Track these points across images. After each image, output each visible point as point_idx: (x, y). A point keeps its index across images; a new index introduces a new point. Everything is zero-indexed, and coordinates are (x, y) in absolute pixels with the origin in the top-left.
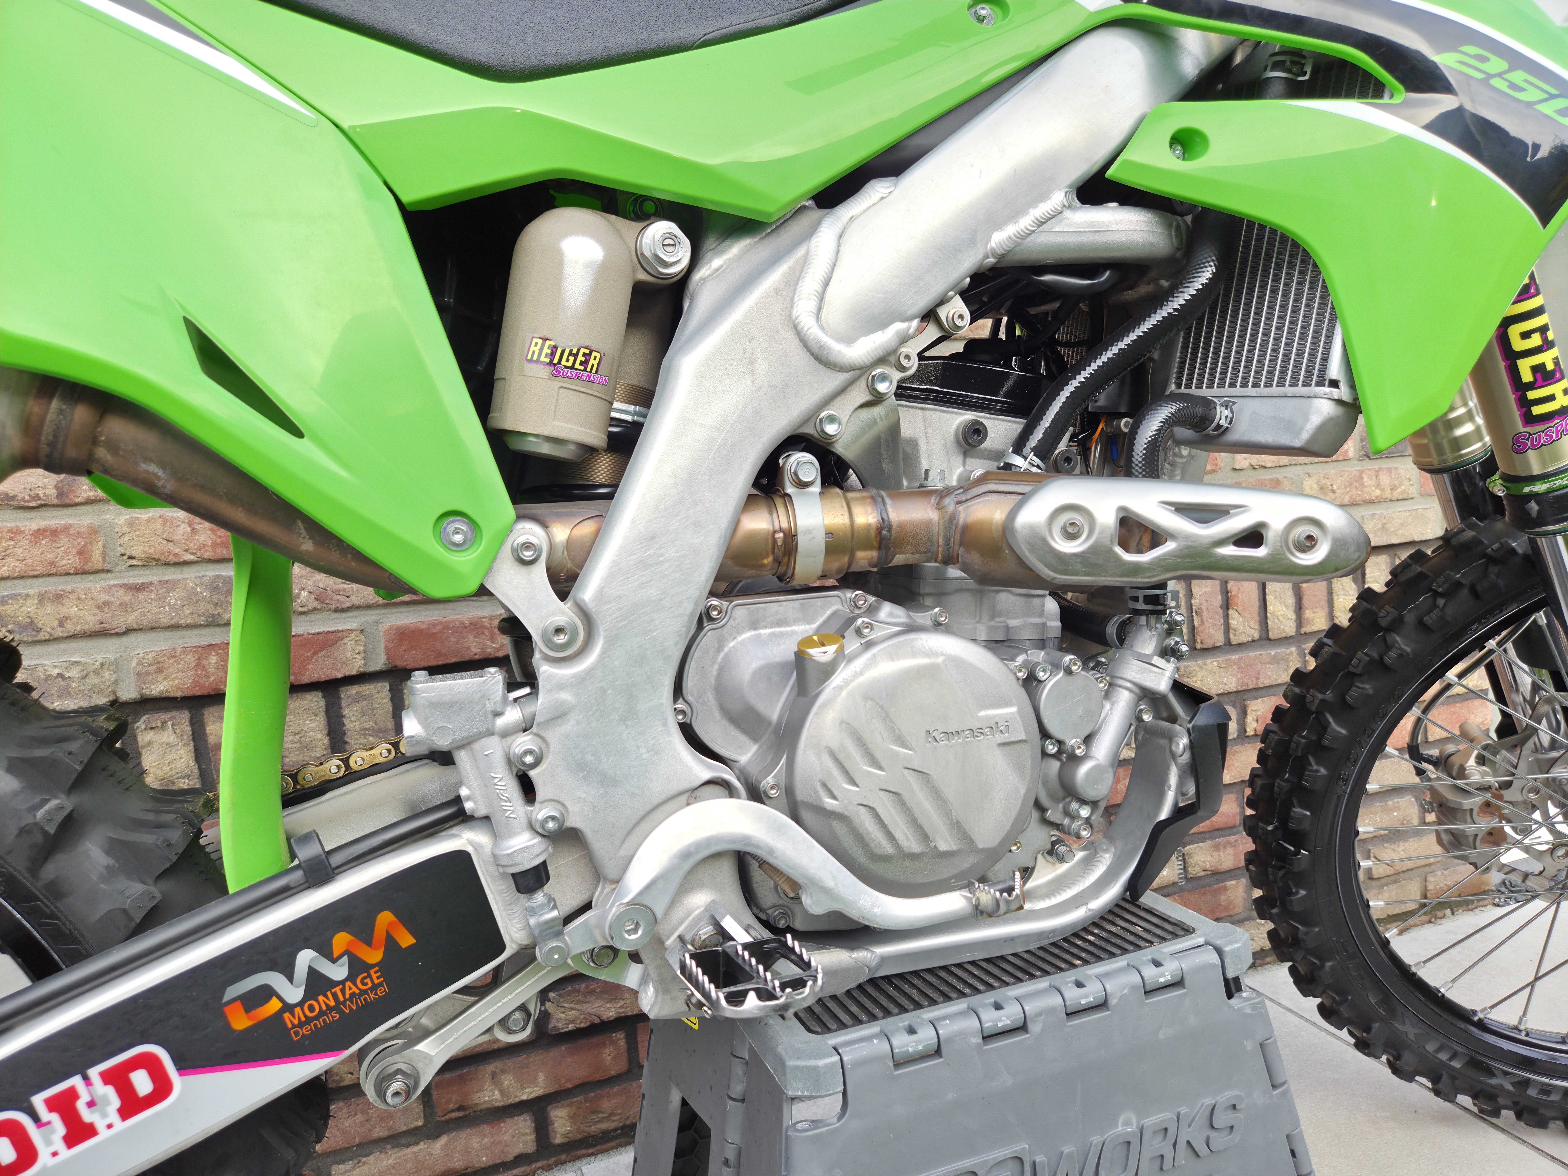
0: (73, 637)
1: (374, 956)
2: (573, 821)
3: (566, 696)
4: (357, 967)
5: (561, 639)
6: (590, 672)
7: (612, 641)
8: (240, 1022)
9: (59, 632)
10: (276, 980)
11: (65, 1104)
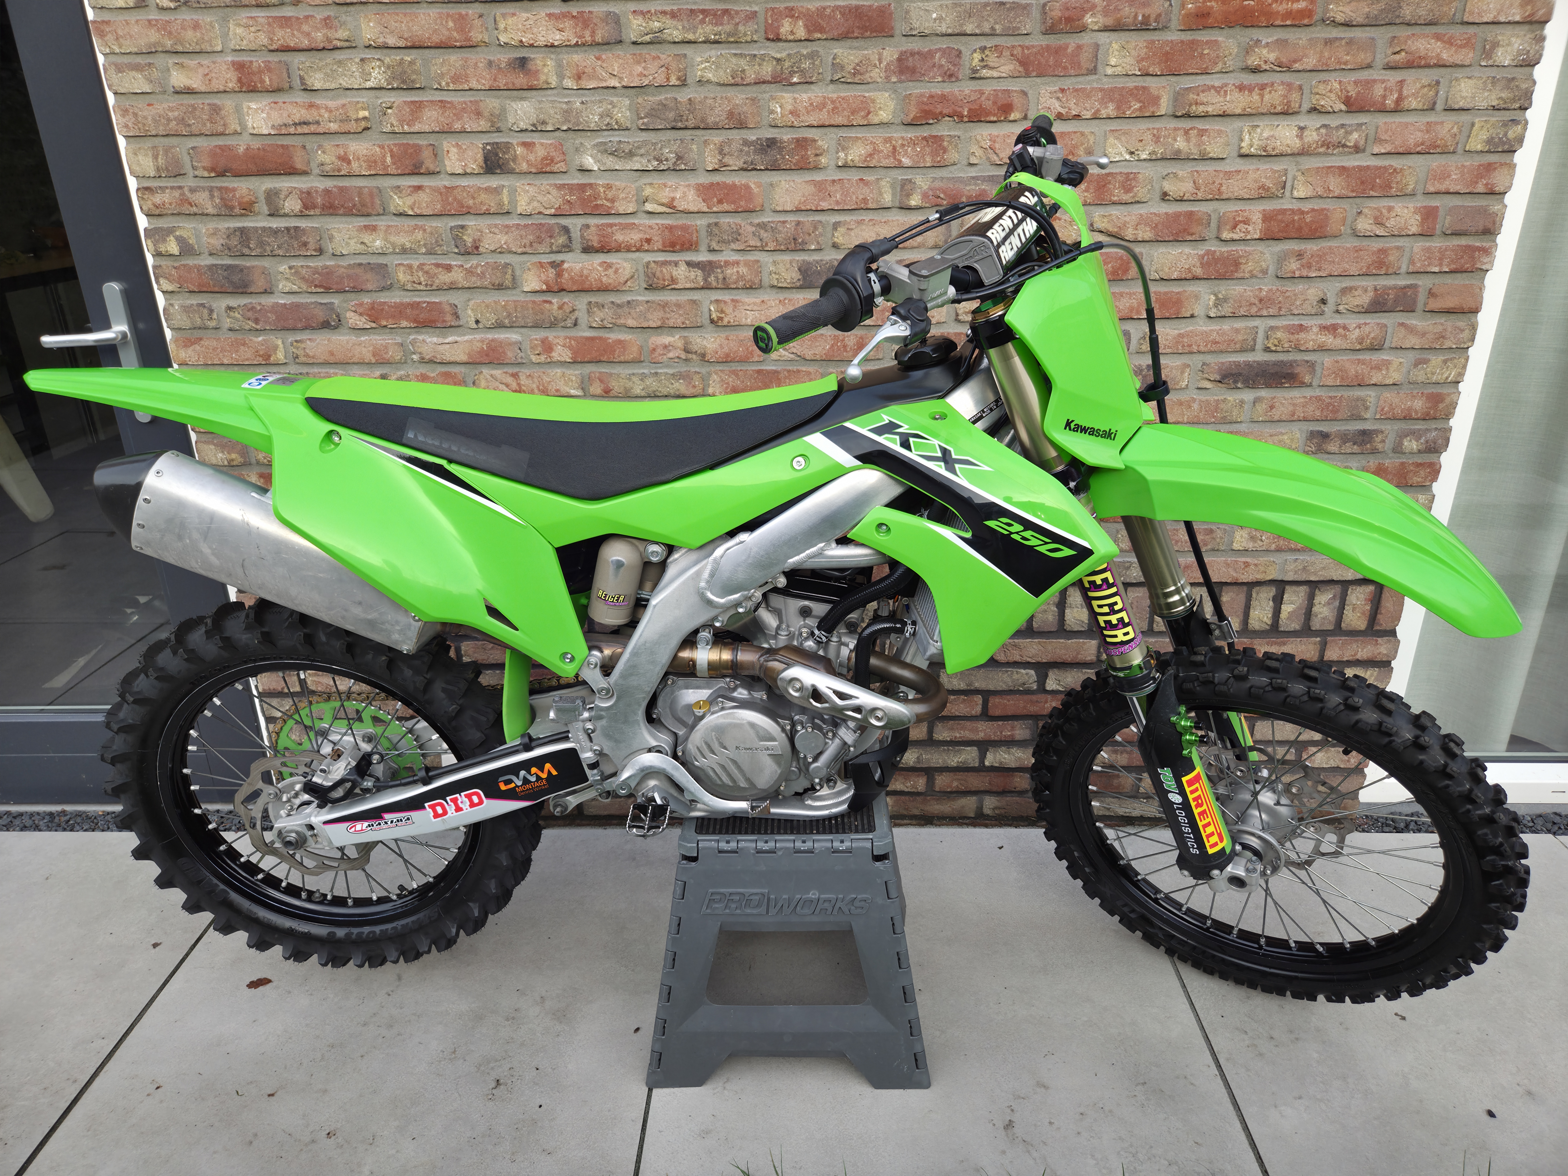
1: (544, 776)
2: (606, 752)
4: (539, 778)
8: (503, 787)
10: (514, 778)
11: (455, 801)
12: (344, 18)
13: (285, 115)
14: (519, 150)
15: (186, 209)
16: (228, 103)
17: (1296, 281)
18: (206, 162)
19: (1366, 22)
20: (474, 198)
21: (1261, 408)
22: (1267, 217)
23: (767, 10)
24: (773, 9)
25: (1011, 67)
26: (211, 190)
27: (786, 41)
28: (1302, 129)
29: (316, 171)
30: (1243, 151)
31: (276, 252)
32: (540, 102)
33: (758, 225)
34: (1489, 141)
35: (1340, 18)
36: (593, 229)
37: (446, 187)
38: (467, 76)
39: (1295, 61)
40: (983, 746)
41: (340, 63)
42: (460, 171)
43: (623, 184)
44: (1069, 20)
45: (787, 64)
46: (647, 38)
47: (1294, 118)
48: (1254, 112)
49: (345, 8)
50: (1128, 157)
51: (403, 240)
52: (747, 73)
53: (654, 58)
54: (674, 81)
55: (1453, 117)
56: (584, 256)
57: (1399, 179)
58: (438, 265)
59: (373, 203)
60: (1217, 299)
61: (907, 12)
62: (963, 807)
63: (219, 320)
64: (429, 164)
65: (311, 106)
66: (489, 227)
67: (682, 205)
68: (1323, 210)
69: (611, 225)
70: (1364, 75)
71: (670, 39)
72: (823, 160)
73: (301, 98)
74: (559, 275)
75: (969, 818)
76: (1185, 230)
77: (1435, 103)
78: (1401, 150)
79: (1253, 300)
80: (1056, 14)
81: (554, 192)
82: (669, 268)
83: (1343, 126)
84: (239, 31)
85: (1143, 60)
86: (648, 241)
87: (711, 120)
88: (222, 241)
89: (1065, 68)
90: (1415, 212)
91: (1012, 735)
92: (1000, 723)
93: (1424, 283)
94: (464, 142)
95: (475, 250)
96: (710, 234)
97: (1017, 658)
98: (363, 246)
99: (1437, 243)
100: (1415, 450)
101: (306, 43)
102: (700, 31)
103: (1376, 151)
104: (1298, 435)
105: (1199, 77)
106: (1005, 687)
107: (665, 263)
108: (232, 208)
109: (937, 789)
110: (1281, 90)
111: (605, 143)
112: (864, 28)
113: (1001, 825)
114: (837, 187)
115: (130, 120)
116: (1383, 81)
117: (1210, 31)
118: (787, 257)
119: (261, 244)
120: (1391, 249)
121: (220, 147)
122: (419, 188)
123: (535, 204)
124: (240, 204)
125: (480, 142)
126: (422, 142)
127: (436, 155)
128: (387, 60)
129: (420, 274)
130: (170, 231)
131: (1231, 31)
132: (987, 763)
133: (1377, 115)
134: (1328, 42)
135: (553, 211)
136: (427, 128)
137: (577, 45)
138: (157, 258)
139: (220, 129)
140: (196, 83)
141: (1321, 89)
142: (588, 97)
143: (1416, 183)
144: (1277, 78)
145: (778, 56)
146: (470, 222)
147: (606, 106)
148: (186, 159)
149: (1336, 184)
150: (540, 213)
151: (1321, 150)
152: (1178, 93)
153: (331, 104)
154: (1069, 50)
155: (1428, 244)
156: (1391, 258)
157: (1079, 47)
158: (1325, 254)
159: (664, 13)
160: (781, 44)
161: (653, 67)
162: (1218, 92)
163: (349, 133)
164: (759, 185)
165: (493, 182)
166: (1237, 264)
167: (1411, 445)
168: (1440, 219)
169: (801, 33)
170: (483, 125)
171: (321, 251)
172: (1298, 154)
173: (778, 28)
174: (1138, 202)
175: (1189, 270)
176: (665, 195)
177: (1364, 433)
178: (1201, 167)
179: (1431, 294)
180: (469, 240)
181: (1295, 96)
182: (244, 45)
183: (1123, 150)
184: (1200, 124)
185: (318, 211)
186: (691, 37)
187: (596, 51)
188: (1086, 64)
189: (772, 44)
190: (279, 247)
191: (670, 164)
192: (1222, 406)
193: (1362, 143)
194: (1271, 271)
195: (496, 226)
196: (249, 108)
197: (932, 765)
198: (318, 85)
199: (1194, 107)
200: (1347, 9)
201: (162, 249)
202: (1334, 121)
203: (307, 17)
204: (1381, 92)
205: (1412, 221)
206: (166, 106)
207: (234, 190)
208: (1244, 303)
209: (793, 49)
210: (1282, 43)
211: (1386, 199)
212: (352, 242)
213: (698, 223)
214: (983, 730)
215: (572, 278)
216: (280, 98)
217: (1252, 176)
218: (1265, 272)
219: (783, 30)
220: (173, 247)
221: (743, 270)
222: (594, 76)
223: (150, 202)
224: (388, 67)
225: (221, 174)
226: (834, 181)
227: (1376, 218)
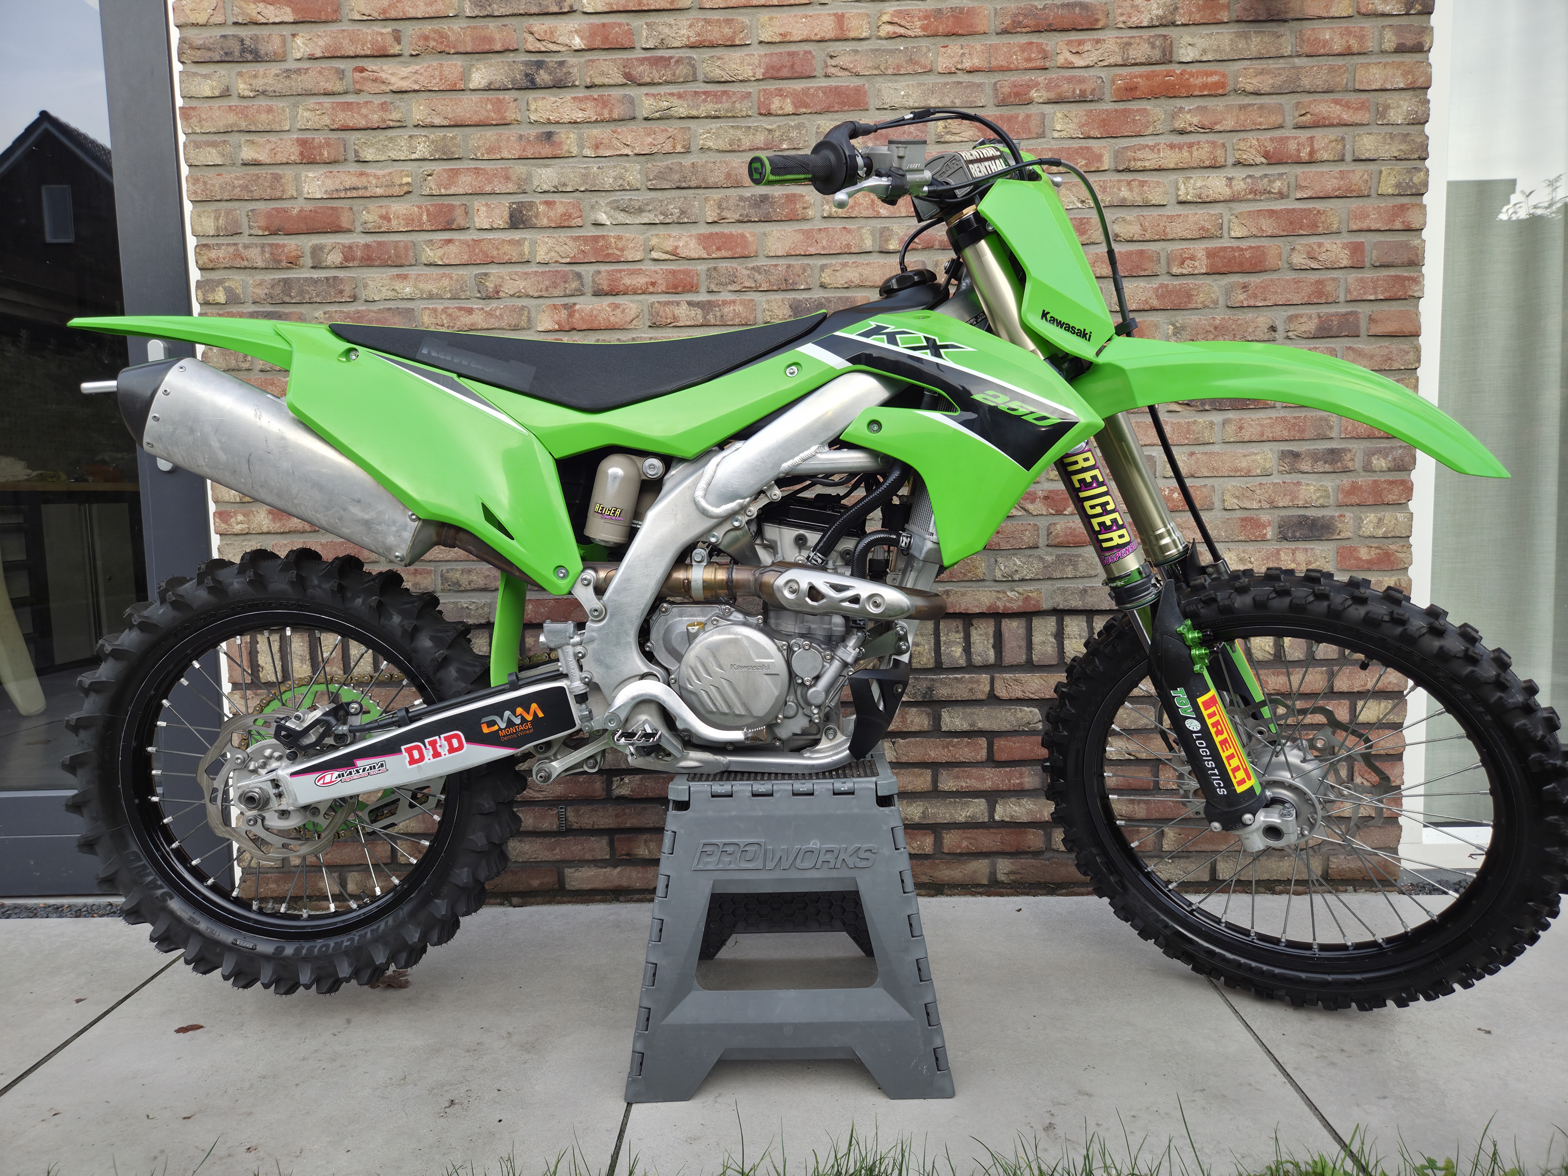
0: (474, 590)
1: (529, 718)
2: (595, 680)
3: (594, 634)
4: (524, 720)
5: (596, 614)
6: (603, 626)
7: (612, 616)
8: (486, 730)
9: (468, 588)
10: (498, 719)
11: (433, 744)
12: (398, 103)
13: (338, 182)
14: (541, 208)
15: (238, 263)
16: (288, 173)
17: (1245, 310)
18: (262, 223)
19: (1272, 91)
20: (498, 249)
21: (1231, 429)
22: (1211, 254)
23: (760, 91)
24: (765, 90)
25: (971, 133)
26: (263, 246)
27: (776, 115)
28: (1230, 179)
29: (359, 229)
30: (1182, 198)
31: (314, 300)
32: (562, 168)
33: (753, 268)
34: (1398, 185)
35: (1249, 88)
36: (603, 274)
37: (473, 240)
38: (500, 147)
39: (1216, 124)
40: (992, 796)
41: (391, 139)
42: (488, 227)
43: (633, 236)
44: (1017, 95)
45: (777, 134)
46: (657, 115)
47: (1221, 170)
48: (1185, 166)
49: (400, 96)
50: (1080, 205)
51: (431, 287)
52: (743, 142)
53: (663, 131)
54: (679, 149)
55: (1360, 168)
56: (594, 298)
57: (1323, 219)
58: (460, 309)
59: (406, 256)
60: (1176, 327)
61: (879, 91)
62: (975, 872)
63: (252, 363)
64: (461, 221)
65: (362, 174)
66: (510, 274)
67: (684, 253)
68: (1259, 247)
69: (620, 271)
70: (1278, 133)
71: (676, 115)
72: (810, 213)
73: (354, 168)
74: (571, 315)
75: (983, 886)
76: (1138, 266)
77: (1344, 155)
78: (1321, 195)
79: (1208, 328)
80: (1006, 90)
81: (570, 243)
82: (671, 307)
83: (1266, 176)
84: (307, 114)
85: (1084, 125)
86: (653, 284)
87: (711, 181)
88: (266, 291)
89: (1018, 133)
90: (1343, 248)
91: (1021, 784)
92: (1008, 769)
93: (1364, 310)
94: (493, 201)
95: (495, 295)
96: (709, 277)
97: (1020, 695)
98: (394, 293)
99: (1368, 274)
100: (1385, 469)
101: (363, 123)
102: (702, 108)
103: (1299, 196)
104: (1270, 455)
105: (1134, 139)
106: (1009, 727)
107: (667, 303)
108: (279, 262)
109: (946, 850)
110: (1207, 148)
111: (618, 201)
112: (843, 104)
113: (1017, 894)
114: (823, 234)
115: (199, 187)
116: (1295, 138)
117: (1139, 102)
118: (779, 296)
119: (301, 292)
120: (1327, 280)
121: (276, 209)
122: (450, 241)
123: (553, 254)
124: (287, 258)
125: (506, 201)
126: (456, 202)
127: (467, 213)
128: (432, 137)
129: (444, 316)
130: (220, 282)
131: (1157, 102)
132: (997, 818)
133: (1295, 166)
134: (1242, 108)
135: (568, 260)
136: (461, 191)
137: (596, 121)
138: (204, 307)
139: (278, 194)
140: (263, 157)
141: (1242, 145)
142: (604, 163)
143: (1340, 222)
144: (1202, 138)
145: (770, 127)
146: (493, 270)
147: (619, 170)
148: (244, 221)
149: (1268, 226)
150: (556, 262)
151: (1250, 196)
152: (1118, 151)
153: (380, 173)
154: (1020, 119)
155: (1360, 275)
156: (1329, 288)
157: (1028, 116)
158: (1268, 286)
159: (672, 94)
160: (772, 118)
161: (661, 138)
162: (1153, 150)
163: (393, 196)
164: (753, 235)
165: (516, 235)
166: (1189, 296)
167: (1379, 463)
168: (1367, 253)
169: (789, 109)
170: (511, 187)
171: (354, 299)
172: (1230, 201)
173: (769, 105)
174: (1093, 243)
175: (1146, 301)
176: (669, 245)
177: (1332, 451)
178: (1145, 212)
179: (1371, 320)
180: (490, 286)
181: (1219, 152)
182: (309, 125)
183: (1075, 200)
184: (1140, 177)
185: (356, 263)
186: (694, 113)
187: (612, 126)
188: (1035, 130)
189: (764, 118)
190: (318, 295)
191: (675, 218)
192: (1193, 428)
193: (1285, 190)
194: (1221, 302)
195: (516, 273)
196: (307, 176)
197: (939, 821)
198: (369, 158)
199: (1133, 163)
200: (1254, 81)
201: (210, 298)
202: (1258, 172)
203: (366, 103)
204: (1295, 147)
205: (1342, 255)
206: (234, 176)
207: (284, 246)
208: (1200, 331)
209: (782, 121)
210: (1202, 109)
211: (1315, 237)
212: (384, 289)
213: (699, 268)
214: (990, 779)
215: (582, 318)
216: (335, 168)
217: (1191, 219)
218: (1216, 303)
219: (773, 107)
220: (220, 296)
221: (739, 308)
222: (609, 147)
223: (205, 257)
224: (433, 142)
225: (274, 233)
226: (820, 230)
227: (1308, 253)
